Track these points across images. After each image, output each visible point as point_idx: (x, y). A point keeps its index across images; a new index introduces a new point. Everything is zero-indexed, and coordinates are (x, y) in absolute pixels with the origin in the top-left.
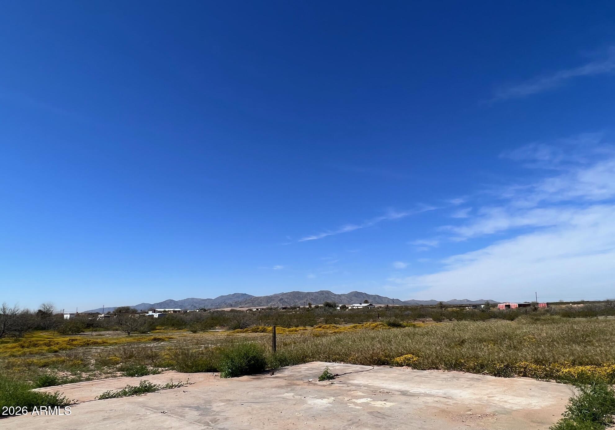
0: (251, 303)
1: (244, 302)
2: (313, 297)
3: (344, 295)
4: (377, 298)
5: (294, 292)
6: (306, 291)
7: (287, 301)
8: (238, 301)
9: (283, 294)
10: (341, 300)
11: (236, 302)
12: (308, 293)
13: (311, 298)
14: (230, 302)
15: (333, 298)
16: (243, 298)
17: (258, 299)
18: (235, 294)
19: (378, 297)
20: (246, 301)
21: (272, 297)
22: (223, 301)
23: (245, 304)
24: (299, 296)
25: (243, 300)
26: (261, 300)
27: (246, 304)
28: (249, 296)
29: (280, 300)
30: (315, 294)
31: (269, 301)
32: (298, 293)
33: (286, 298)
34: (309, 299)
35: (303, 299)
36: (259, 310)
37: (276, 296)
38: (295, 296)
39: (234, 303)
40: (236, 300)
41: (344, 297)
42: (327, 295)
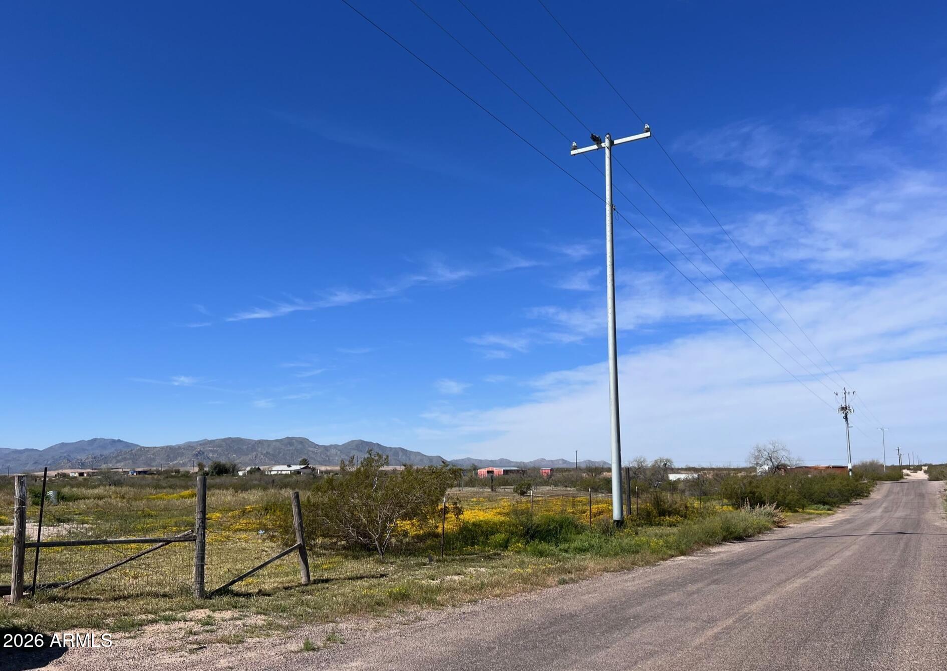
0: (130, 459)
1: (115, 457)
2: (270, 451)
3: (335, 447)
4: (401, 454)
5: (230, 438)
6: (256, 438)
7: (212, 457)
8: (101, 455)
9: (206, 443)
10: (327, 456)
11: (95, 458)
12: (261, 442)
13: (265, 452)
14: (82, 457)
15: (313, 452)
16: (113, 450)
17: (148, 451)
18: (95, 440)
19: (402, 451)
20: (118, 456)
21: (179, 447)
22: (65, 455)
23: (116, 463)
24: (238, 448)
25: (113, 453)
26: (153, 454)
27: (118, 462)
28: (127, 445)
29: (197, 455)
30: (274, 444)
31: (172, 456)
32: (239, 441)
33: (211, 451)
34: (259, 455)
35: (247, 455)
36: (85, 475)
37: (189, 446)
38: (230, 446)
39: (90, 460)
40: (98, 452)
41: (333, 451)
42: (300, 447)
